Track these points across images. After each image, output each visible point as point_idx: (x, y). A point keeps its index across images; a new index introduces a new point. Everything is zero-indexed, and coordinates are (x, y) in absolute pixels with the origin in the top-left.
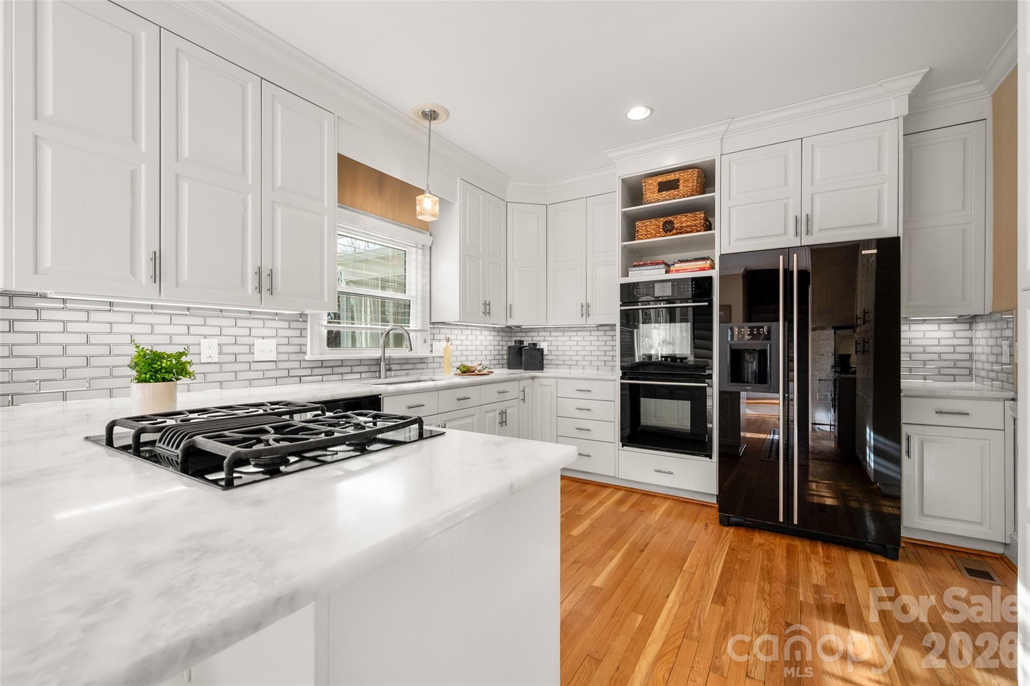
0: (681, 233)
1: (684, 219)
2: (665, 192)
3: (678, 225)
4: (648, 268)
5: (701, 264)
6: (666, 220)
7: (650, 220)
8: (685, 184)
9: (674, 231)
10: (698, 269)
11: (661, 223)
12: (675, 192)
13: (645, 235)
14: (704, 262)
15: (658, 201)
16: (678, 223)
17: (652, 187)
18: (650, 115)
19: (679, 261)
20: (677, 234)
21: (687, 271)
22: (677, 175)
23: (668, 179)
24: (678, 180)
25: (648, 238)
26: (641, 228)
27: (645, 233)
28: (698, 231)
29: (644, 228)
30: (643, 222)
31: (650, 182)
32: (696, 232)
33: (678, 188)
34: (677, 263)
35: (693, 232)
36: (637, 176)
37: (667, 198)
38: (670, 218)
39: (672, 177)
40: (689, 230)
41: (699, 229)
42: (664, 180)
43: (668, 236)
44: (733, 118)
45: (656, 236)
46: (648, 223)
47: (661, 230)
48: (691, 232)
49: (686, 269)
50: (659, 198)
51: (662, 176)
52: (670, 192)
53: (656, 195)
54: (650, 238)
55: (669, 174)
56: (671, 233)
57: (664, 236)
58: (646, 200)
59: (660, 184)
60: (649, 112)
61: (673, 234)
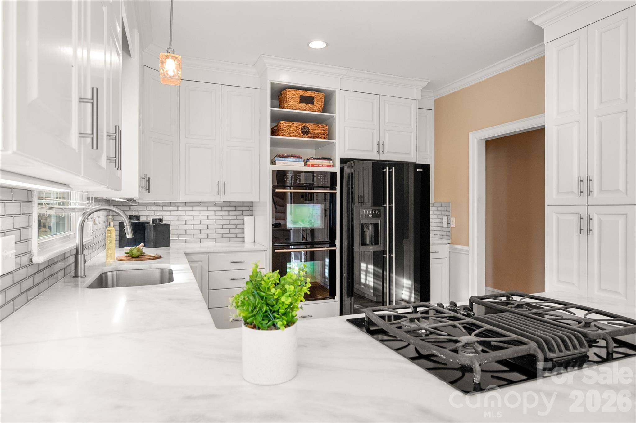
0: (314, 137)
1: (316, 128)
2: (304, 104)
3: (312, 131)
4: (291, 159)
5: (326, 162)
6: (303, 125)
7: (293, 122)
8: (318, 102)
9: (309, 135)
10: (326, 166)
11: (301, 126)
12: (310, 106)
13: (289, 133)
14: (328, 161)
15: (298, 109)
16: (312, 129)
17: (295, 97)
18: (325, 47)
19: (312, 157)
20: (311, 137)
21: (319, 166)
22: (313, 94)
23: (306, 95)
24: (313, 98)
25: (291, 136)
26: (285, 127)
27: (289, 132)
28: (325, 138)
29: (288, 128)
30: (287, 122)
31: (293, 92)
32: (324, 139)
33: (313, 104)
34: (311, 159)
35: (321, 139)
36: (282, 84)
37: (305, 108)
38: (307, 124)
39: (309, 94)
40: (319, 136)
41: (325, 137)
42: (304, 95)
43: (304, 138)
44: (351, 68)
45: (296, 136)
46: (291, 124)
47: (300, 132)
48: (320, 138)
49: (318, 165)
50: (299, 107)
51: (302, 91)
52: (308, 105)
53: (298, 104)
54: (292, 137)
55: (308, 91)
56: (307, 136)
57: (302, 137)
58: (289, 106)
59: (301, 96)
60: (325, 45)
61: (309, 137)
